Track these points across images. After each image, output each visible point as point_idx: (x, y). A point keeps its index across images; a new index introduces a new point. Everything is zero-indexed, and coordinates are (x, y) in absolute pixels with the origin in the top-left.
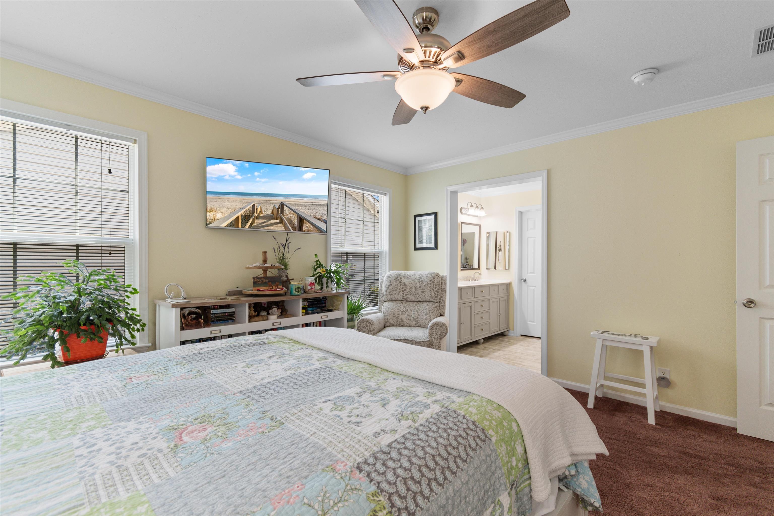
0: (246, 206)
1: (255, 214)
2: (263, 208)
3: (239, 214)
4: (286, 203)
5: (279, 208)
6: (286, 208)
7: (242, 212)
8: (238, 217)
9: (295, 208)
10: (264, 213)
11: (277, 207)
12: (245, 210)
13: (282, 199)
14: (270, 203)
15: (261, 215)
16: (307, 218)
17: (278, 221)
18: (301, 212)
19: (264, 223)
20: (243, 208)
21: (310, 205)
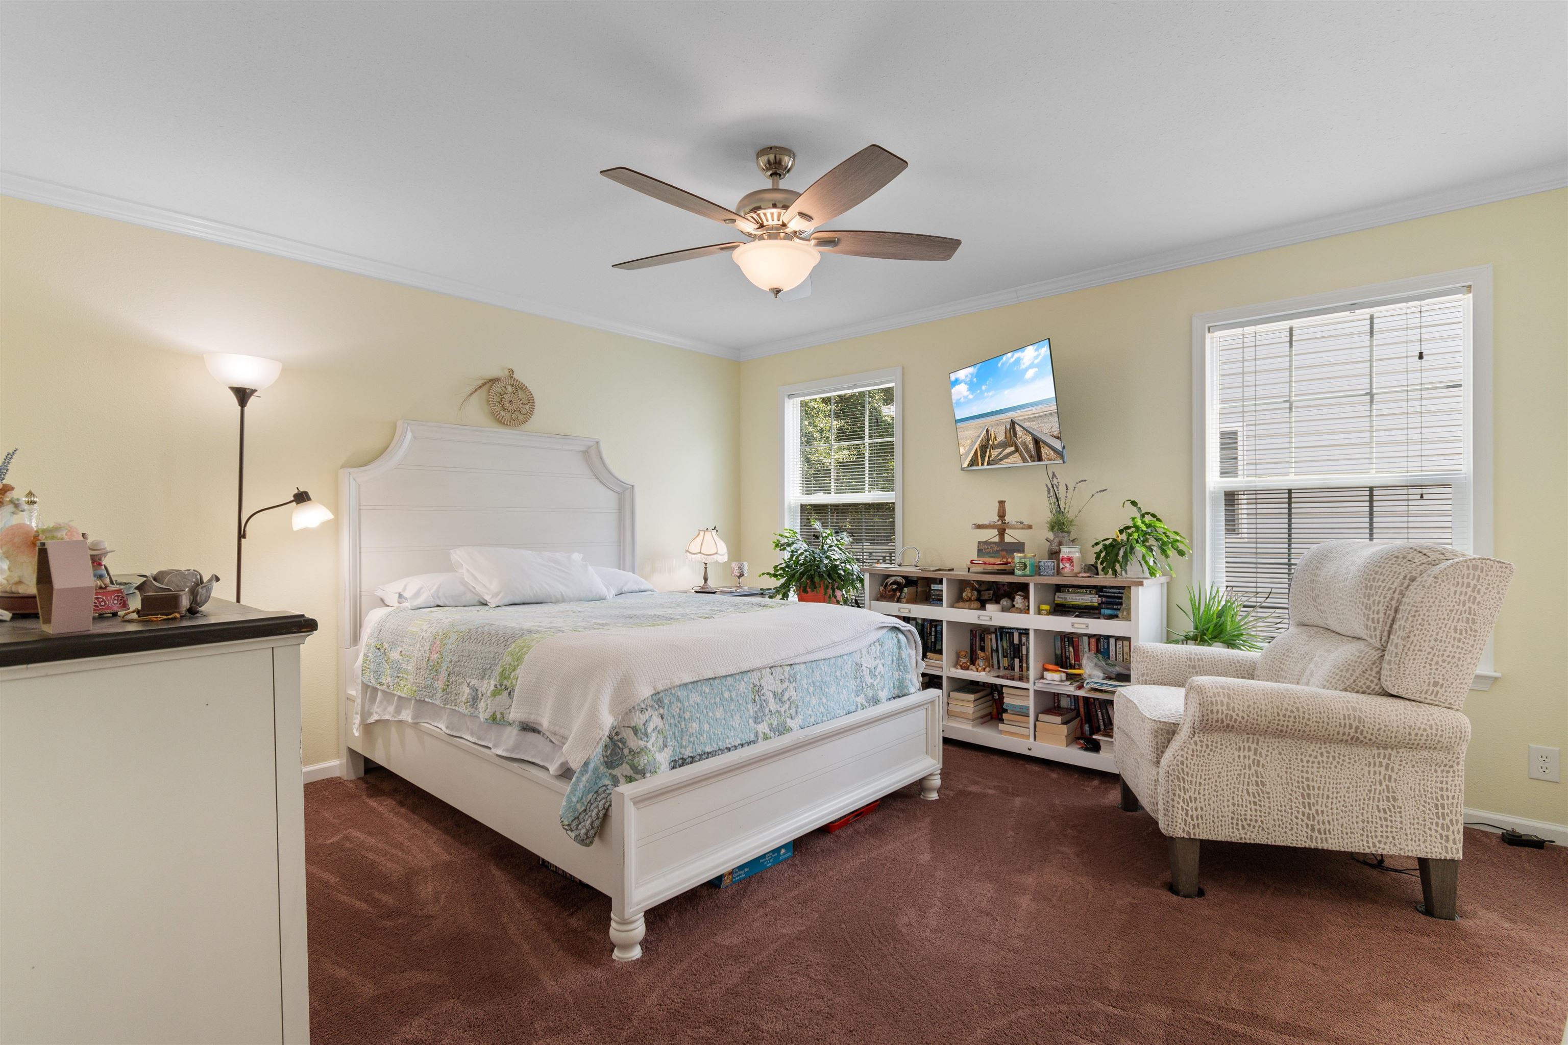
0: (981, 433)
1: (991, 442)
2: (996, 431)
3: (977, 445)
4: (1016, 420)
5: (1010, 428)
6: (1018, 428)
7: (979, 442)
8: (977, 449)
9: (1026, 425)
10: (999, 440)
11: (1008, 427)
12: (980, 439)
13: (1010, 415)
14: (1001, 424)
15: (996, 442)
16: (1043, 438)
17: (1013, 449)
18: (1034, 429)
19: (1000, 454)
20: (979, 436)
21: (1042, 416)
